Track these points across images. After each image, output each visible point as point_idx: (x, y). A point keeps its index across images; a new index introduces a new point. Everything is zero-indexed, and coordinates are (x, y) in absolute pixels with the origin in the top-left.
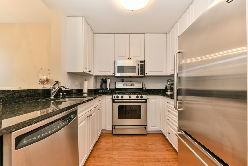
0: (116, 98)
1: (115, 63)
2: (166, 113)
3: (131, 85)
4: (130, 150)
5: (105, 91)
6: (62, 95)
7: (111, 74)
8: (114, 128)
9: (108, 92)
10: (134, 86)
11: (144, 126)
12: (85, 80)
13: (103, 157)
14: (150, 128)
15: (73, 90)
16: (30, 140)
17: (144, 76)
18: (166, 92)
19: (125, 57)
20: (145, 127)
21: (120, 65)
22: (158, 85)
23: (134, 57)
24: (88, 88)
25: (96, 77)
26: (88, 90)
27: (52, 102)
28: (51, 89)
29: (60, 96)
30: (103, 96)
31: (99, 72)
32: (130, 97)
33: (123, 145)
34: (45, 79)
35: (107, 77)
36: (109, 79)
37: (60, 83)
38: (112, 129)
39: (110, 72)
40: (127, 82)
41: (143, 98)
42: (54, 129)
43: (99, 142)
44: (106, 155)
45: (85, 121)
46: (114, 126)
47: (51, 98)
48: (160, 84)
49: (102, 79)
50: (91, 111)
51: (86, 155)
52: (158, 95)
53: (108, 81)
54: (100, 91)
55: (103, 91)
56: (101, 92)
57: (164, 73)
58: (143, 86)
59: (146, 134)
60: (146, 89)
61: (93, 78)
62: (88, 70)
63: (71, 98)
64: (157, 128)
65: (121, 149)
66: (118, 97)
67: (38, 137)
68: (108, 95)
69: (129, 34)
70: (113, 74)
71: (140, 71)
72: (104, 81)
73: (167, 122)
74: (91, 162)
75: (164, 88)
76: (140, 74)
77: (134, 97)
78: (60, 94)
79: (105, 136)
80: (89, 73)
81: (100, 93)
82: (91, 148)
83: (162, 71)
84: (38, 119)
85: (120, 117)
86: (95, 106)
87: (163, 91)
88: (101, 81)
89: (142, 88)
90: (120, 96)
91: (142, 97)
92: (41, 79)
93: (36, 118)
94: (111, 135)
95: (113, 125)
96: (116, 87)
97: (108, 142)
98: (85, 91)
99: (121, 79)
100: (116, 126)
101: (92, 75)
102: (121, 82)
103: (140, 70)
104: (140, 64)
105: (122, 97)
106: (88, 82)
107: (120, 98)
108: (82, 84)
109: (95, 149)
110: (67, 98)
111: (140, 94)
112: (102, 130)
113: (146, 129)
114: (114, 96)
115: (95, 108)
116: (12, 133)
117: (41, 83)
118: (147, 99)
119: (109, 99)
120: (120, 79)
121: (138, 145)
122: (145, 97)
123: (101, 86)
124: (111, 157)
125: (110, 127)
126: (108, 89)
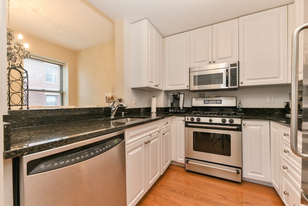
0: (190, 120)
1: (190, 72)
2: (281, 154)
3: (216, 102)
4: (206, 201)
5: (177, 110)
6: (124, 114)
7: (185, 87)
8: (187, 162)
9: (181, 111)
10: (221, 103)
11: (235, 169)
12: (154, 97)
13: (165, 199)
14: (249, 174)
15: (141, 108)
16: (50, 165)
17: (237, 87)
18: (287, 115)
19: (205, 61)
20: (237, 171)
21: (197, 74)
22: (268, 101)
23: (219, 59)
24: (156, 106)
25: (167, 92)
26: (157, 109)
27: (112, 122)
28: (111, 108)
29: (122, 115)
30: (173, 116)
31: (170, 85)
32: (211, 120)
33: (197, 189)
34: (110, 97)
35: (179, 92)
36: (182, 94)
37: (123, 100)
38: (184, 163)
39: (184, 84)
40: (209, 97)
41: (234, 123)
42: (84, 155)
43: (165, 176)
44: (170, 198)
45: (140, 149)
46: (188, 159)
47: (111, 117)
48: (272, 99)
49: (172, 94)
50: (151, 136)
51: (143, 191)
52: (265, 119)
53: (182, 96)
54: (170, 111)
55: (174, 110)
56: (173, 111)
57: (282, 79)
58: (238, 104)
59: (240, 182)
60: (243, 109)
61: (163, 93)
62: (154, 84)
63: (132, 118)
64: (263, 176)
65: (193, 195)
66: (192, 119)
67: (60, 163)
68: (179, 116)
69: (212, 25)
70: (188, 87)
71: (231, 80)
72: (176, 98)
73: (282, 170)
74: (150, 200)
75: (283, 106)
76: (231, 85)
77: (217, 120)
78: (122, 113)
79: (175, 170)
80: (156, 88)
81: (171, 113)
82: (151, 182)
83: (277, 76)
84: (60, 142)
85: (196, 148)
86: (158, 129)
87: (281, 113)
88: (171, 97)
89: (235, 106)
90: (195, 119)
91: (231, 121)
92: (106, 97)
93: (57, 141)
94: (183, 170)
95: (186, 158)
96: (193, 106)
97: (177, 180)
98: (154, 110)
99: (201, 94)
100: (190, 160)
101: (162, 90)
102: (201, 97)
103: (231, 78)
104: (230, 68)
105: (198, 120)
106: (157, 99)
107: (195, 121)
108: (150, 102)
109: (159, 185)
110: (129, 118)
111: (229, 115)
112: (172, 161)
113: (239, 173)
114: (187, 117)
115: (159, 132)
116: (24, 156)
117: (106, 101)
118: (242, 125)
119: (181, 122)
120: (198, 93)
121: (222, 197)
122: (238, 121)
123: (172, 104)
124: (175, 203)
125: (183, 159)
126: (182, 108)
